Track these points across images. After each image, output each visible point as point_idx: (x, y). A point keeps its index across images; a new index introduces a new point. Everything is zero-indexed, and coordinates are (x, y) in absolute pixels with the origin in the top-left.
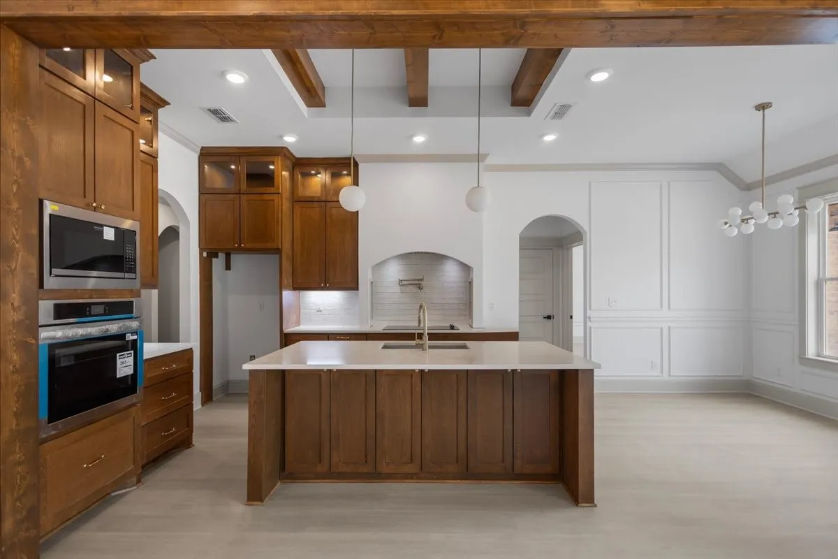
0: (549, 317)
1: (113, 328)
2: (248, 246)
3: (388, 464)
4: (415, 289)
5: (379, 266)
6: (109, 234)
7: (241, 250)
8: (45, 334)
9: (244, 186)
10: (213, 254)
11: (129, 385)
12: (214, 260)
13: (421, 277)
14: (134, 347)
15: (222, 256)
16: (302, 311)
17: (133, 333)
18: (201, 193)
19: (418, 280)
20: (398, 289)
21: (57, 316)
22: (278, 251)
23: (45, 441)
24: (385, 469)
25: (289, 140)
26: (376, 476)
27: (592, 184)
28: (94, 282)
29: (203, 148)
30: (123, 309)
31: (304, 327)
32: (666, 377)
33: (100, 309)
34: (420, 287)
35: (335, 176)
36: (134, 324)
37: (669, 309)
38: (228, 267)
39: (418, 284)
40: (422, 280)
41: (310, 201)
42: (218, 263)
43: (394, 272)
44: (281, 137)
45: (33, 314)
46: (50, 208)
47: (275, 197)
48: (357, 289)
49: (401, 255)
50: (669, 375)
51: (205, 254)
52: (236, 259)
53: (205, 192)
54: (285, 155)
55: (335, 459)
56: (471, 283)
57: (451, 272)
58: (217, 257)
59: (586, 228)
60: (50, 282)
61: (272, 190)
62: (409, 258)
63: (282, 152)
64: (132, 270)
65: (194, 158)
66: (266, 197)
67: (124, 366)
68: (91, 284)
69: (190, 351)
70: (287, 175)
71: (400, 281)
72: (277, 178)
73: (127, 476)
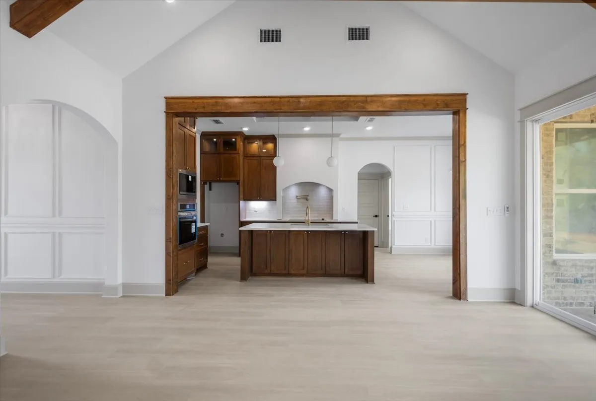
0: (376, 216)
1: (191, 213)
2: (224, 179)
3: (294, 270)
4: (304, 200)
5: (286, 189)
6: (190, 179)
8: (179, 214)
9: (222, 150)
11: (193, 236)
12: (205, 185)
13: (307, 194)
14: (195, 222)
15: (208, 183)
16: (247, 211)
17: (195, 217)
18: (201, 154)
19: (306, 196)
20: (295, 200)
21: (181, 208)
22: (238, 181)
23: (178, 251)
24: (292, 272)
25: (245, 129)
26: (289, 275)
27: (395, 147)
29: (203, 132)
30: (193, 207)
31: (248, 219)
32: (433, 246)
33: (188, 207)
34: (307, 200)
35: (265, 143)
36: (195, 213)
37: (435, 211)
38: (210, 189)
39: (306, 198)
40: (308, 196)
41: (253, 156)
42: (207, 187)
43: (294, 192)
44: (242, 128)
45: (177, 207)
46: (180, 171)
47: (237, 156)
48: (276, 200)
50: (435, 245)
51: (202, 183)
52: (214, 185)
53: (203, 153)
54: (241, 135)
55: (273, 268)
56: (332, 197)
57: (323, 192)
58: (206, 184)
59: (391, 169)
60: (180, 196)
61: (235, 152)
62: (302, 185)
63: (240, 134)
66: (233, 156)
67: (193, 229)
69: (207, 226)
70: (242, 143)
71: (297, 196)
72: (238, 147)
73: (192, 273)
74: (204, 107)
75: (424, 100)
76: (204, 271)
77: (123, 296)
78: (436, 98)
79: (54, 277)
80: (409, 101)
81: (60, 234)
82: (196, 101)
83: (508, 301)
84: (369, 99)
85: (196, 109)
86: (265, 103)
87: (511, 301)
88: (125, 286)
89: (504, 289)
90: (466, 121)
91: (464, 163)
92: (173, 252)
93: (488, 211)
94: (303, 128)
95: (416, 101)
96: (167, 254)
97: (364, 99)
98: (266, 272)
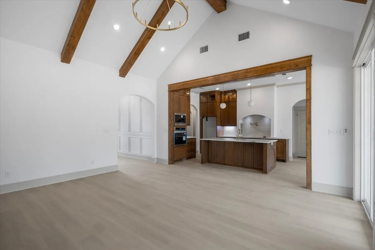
1: (183, 132)
4: (256, 126)
5: (245, 118)
6: (182, 117)
7: (209, 116)
8: (175, 132)
9: (210, 100)
10: (203, 117)
11: (184, 142)
12: (203, 119)
14: (185, 135)
15: (205, 118)
16: (224, 132)
17: (185, 133)
18: (200, 103)
19: (256, 123)
20: (250, 126)
21: (176, 129)
22: (216, 116)
23: (175, 147)
24: (226, 163)
28: (181, 124)
29: (200, 93)
30: (184, 129)
31: (224, 136)
33: (181, 129)
34: (257, 125)
36: (185, 131)
38: (207, 120)
43: (249, 121)
44: (215, 89)
45: (173, 129)
46: (175, 114)
48: (237, 126)
49: (251, 116)
51: (201, 118)
52: (209, 118)
53: (201, 103)
54: (218, 92)
55: (218, 160)
56: (271, 123)
57: (267, 121)
60: (175, 124)
61: (215, 101)
62: (253, 116)
64: (185, 122)
65: (199, 95)
67: (184, 139)
68: (180, 125)
69: (195, 138)
70: (219, 96)
71: (251, 123)
72: (216, 98)
73: (184, 157)
74: (180, 87)
75: (281, 65)
76: (194, 159)
77: (157, 163)
78: (289, 62)
79: (140, 153)
80: (272, 67)
81: (142, 138)
82: (177, 84)
83: (346, 196)
84: (248, 71)
85: (177, 88)
86: (202, 81)
87: (348, 196)
88: (158, 159)
89: (343, 187)
90: (311, 73)
91: (309, 101)
92: (171, 147)
93: (330, 132)
94: (247, 84)
95: (276, 66)
96: (169, 147)
97: (246, 71)
98: (215, 161)
